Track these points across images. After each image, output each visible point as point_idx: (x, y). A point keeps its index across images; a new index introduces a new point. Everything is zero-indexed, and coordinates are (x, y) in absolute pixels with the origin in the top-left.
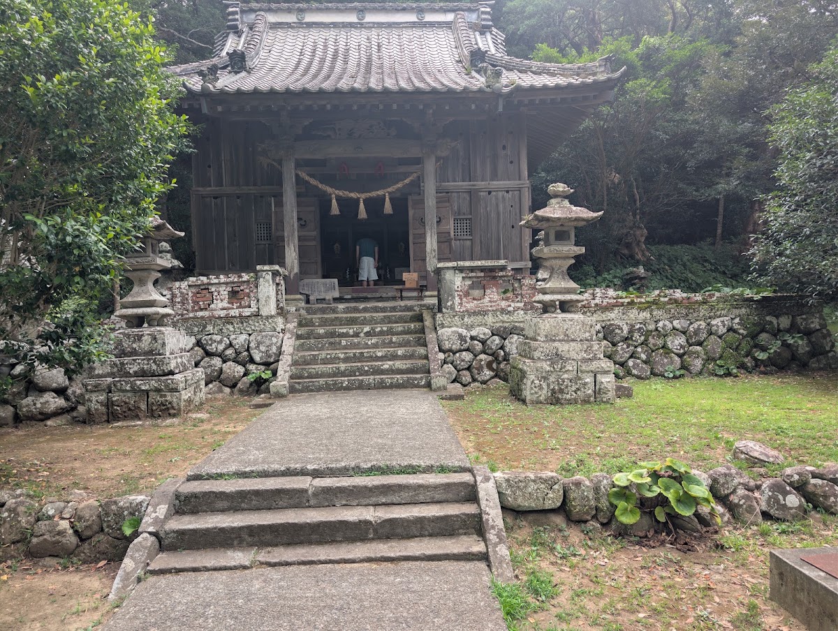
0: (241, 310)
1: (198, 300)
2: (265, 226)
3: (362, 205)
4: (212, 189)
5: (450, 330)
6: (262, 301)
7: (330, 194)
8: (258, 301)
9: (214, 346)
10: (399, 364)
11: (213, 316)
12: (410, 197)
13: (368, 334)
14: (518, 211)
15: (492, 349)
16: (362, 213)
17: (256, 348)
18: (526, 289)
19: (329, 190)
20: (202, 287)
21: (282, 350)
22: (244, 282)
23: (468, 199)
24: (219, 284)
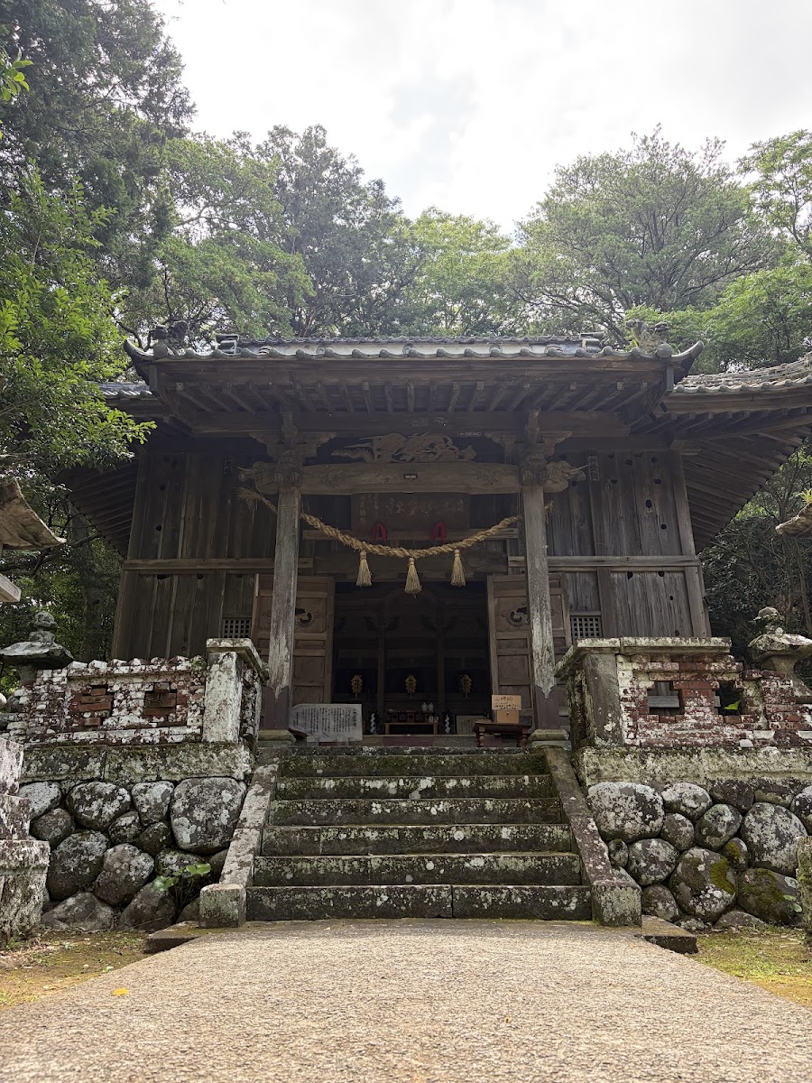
0: (165, 730)
1: (81, 708)
2: (239, 624)
3: (412, 570)
4: (159, 563)
5: (616, 786)
6: (212, 713)
7: (358, 551)
8: (202, 712)
9: (95, 806)
10: (506, 860)
11: (106, 742)
12: (490, 578)
13: (427, 793)
14: (683, 606)
15: (720, 835)
16: (413, 583)
17: (184, 814)
18: (774, 700)
19: (356, 544)
20: (95, 683)
21: (241, 817)
22: (181, 673)
23: (592, 583)
24: (131, 675)
